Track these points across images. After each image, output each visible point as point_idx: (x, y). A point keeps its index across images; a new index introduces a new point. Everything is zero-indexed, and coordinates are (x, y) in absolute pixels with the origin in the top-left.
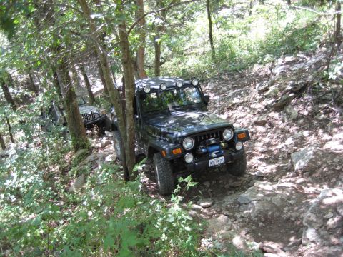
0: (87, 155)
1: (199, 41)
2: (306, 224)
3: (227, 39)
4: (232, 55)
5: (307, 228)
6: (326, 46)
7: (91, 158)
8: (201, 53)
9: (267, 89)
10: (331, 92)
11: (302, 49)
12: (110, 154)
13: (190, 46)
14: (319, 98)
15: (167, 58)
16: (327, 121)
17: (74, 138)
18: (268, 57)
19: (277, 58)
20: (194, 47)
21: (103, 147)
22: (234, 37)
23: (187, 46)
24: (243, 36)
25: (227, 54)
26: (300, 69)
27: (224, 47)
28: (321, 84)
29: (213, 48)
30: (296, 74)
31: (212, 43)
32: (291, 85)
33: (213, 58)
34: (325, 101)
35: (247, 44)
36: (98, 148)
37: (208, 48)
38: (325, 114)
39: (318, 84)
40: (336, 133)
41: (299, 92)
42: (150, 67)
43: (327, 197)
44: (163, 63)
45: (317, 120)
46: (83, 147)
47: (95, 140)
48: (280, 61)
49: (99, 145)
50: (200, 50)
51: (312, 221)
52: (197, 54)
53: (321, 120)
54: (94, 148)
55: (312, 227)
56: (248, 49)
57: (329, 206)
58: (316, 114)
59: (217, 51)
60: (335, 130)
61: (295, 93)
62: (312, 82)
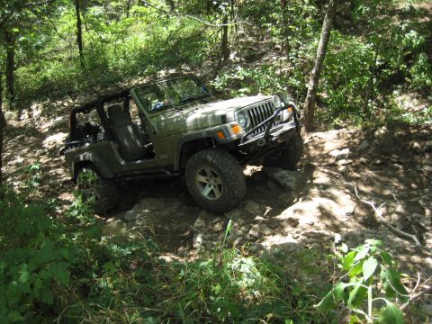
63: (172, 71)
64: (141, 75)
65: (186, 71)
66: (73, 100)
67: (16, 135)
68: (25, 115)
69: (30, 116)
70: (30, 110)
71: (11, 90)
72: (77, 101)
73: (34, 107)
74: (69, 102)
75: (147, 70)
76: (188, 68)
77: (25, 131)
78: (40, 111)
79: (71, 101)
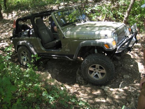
63: (66, 3)
64: (54, 4)
65: (71, 3)
66: (28, 11)
67: (6, 23)
68: (10, 15)
69: (12, 16)
70: (12, 14)
71: (5, 5)
72: (29, 12)
73: (13, 12)
74: (26, 12)
75: (56, 2)
76: (72, 3)
77: (10, 22)
78: (16, 14)
79: (27, 11)
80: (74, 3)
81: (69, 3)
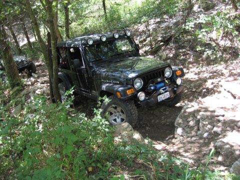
0: (21, 90)
1: (96, 7)
2: (177, 126)
3: (115, 6)
4: (119, 18)
5: (177, 128)
6: (182, 11)
7: (25, 92)
8: (97, 16)
9: (145, 40)
10: (187, 41)
11: (166, 13)
12: (38, 88)
13: (89, 11)
14: (180, 46)
15: (73, 20)
16: (185, 60)
17: (10, 79)
18: (144, 18)
19: (150, 19)
20: (92, 12)
21: (33, 84)
22: (120, 5)
23: (87, 12)
24: (127, 4)
25: (116, 16)
26: (166, 27)
27: (114, 12)
28: (180, 36)
29: (105, 13)
30: (164, 30)
31: (105, 9)
32: (161, 37)
33: (106, 19)
34: (183, 47)
35: (130, 10)
36: (29, 85)
37: (102, 13)
38: (183, 56)
39: (179, 36)
40: (191, 68)
41: (166, 41)
42: (61, 27)
43: (189, 108)
44: (70, 24)
45: (179, 60)
46: (18, 85)
47: (26, 79)
48: (152, 21)
49: (30, 83)
50: (96, 14)
51: (180, 123)
52: (94, 17)
53: (181, 60)
54: (26, 85)
55: (180, 127)
56: (130, 13)
57: (190, 113)
58: (178, 56)
59: (108, 15)
60: (191, 66)
61: (164, 42)
62: (175, 35)
80: (171, 17)
81: (162, 18)
